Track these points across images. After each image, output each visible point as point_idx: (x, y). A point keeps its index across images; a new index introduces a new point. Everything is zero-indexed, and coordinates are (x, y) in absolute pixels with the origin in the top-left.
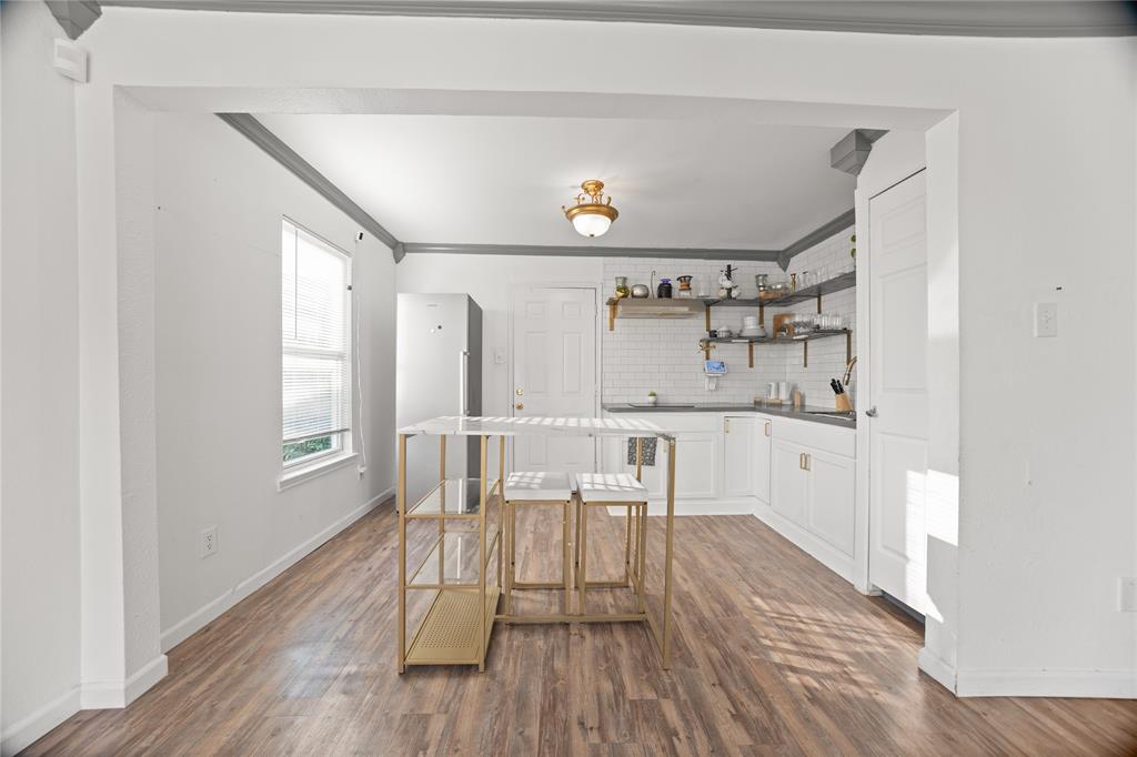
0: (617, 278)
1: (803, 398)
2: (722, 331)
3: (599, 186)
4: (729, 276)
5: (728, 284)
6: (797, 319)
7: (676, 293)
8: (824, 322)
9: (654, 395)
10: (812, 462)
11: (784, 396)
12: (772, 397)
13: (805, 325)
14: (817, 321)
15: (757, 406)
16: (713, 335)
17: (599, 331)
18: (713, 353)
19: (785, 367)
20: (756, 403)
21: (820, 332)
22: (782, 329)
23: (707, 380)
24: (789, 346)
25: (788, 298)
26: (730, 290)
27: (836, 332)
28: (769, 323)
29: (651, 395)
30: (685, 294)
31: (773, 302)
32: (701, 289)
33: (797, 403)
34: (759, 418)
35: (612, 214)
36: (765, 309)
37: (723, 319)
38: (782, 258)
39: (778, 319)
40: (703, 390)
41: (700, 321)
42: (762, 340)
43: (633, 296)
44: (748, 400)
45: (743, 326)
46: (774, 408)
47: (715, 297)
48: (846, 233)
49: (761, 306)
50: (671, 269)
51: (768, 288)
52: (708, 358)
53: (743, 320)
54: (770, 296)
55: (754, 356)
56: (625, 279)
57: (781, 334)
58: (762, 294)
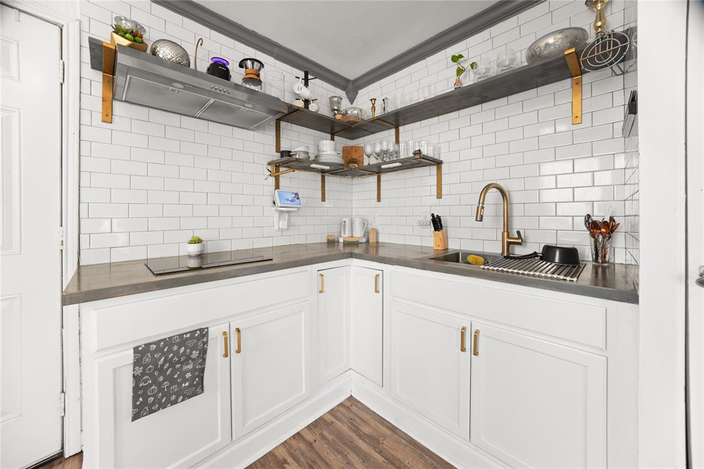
2: (299, 151)
4: (306, 85)
5: (306, 94)
9: (199, 241)
12: (347, 235)
18: (283, 182)
20: (330, 242)
22: (354, 161)
23: (276, 215)
26: (307, 102)
29: (191, 242)
33: (372, 240)
37: (298, 139)
38: (351, 87)
39: (348, 151)
41: (268, 137)
44: (321, 240)
51: (343, 113)
52: (277, 187)
55: (326, 188)
58: (336, 118)
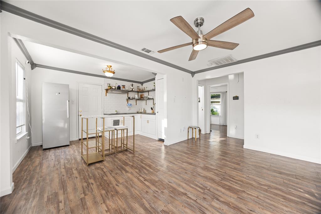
0: (108, 84)
1: (146, 111)
2: (131, 97)
3: (111, 66)
4: (132, 86)
5: (132, 88)
6: (145, 96)
7: (121, 89)
8: (150, 97)
10: (149, 121)
11: (142, 111)
12: (140, 111)
13: (147, 97)
14: (149, 97)
15: (138, 113)
16: (129, 98)
17: (103, 96)
18: (129, 102)
19: (142, 105)
20: (137, 112)
21: (149, 99)
22: (142, 97)
23: (128, 108)
24: (143, 101)
25: (143, 91)
26: (132, 89)
27: (151, 99)
28: (139, 96)
29: (116, 111)
30: (124, 89)
31: (140, 92)
32: (127, 89)
33: (145, 112)
34: (139, 115)
35: (114, 73)
36: (139, 93)
37: (131, 95)
38: (142, 83)
39: (141, 95)
40: (127, 110)
41: (126, 95)
42: (138, 100)
43: (112, 88)
44: (136, 112)
45: (135, 96)
46: (141, 113)
47: (129, 90)
48: (153, 82)
49: (138, 93)
50: (121, 83)
51: (140, 90)
53: (135, 95)
54: (140, 91)
55: (137, 103)
56: (110, 84)
57: (141, 98)
58: (139, 90)
